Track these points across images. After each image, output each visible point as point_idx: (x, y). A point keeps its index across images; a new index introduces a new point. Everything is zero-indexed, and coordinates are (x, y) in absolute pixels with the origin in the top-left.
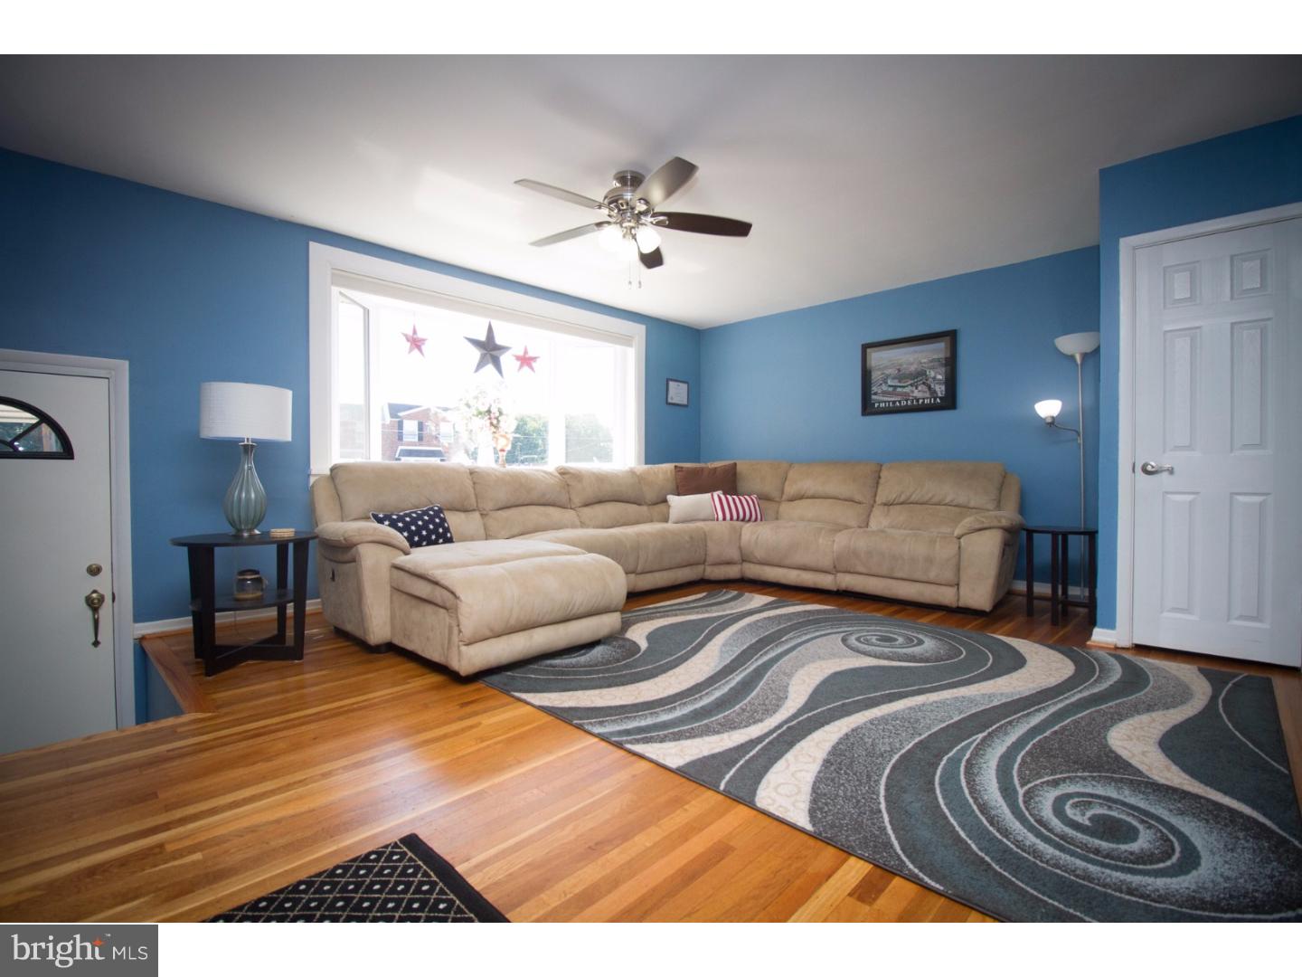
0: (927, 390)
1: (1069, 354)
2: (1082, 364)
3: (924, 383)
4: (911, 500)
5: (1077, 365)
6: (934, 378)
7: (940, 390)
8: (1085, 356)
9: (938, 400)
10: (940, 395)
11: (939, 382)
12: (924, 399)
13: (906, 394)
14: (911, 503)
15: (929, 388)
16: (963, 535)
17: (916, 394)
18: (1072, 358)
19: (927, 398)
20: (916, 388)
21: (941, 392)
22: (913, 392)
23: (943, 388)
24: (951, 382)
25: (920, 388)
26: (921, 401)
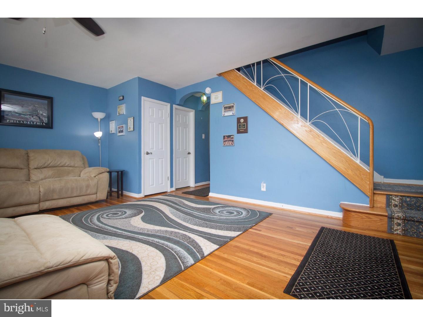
0: (38, 119)
1: (96, 118)
2: (100, 122)
3: (36, 115)
4: (50, 165)
5: (99, 122)
6: (42, 115)
7: (45, 120)
8: (101, 120)
9: (44, 124)
10: (45, 122)
11: (44, 116)
12: (37, 122)
13: (27, 118)
14: (50, 167)
15: (39, 118)
16: (96, 176)
17: (32, 119)
18: (97, 119)
19: (38, 122)
20: (33, 117)
21: (46, 121)
22: (30, 118)
23: (46, 119)
24: (51, 118)
25: (34, 117)
26: (35, 123)
